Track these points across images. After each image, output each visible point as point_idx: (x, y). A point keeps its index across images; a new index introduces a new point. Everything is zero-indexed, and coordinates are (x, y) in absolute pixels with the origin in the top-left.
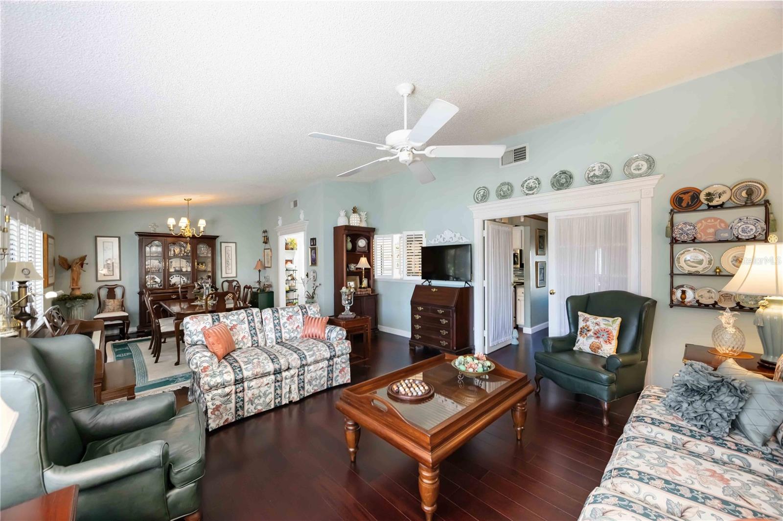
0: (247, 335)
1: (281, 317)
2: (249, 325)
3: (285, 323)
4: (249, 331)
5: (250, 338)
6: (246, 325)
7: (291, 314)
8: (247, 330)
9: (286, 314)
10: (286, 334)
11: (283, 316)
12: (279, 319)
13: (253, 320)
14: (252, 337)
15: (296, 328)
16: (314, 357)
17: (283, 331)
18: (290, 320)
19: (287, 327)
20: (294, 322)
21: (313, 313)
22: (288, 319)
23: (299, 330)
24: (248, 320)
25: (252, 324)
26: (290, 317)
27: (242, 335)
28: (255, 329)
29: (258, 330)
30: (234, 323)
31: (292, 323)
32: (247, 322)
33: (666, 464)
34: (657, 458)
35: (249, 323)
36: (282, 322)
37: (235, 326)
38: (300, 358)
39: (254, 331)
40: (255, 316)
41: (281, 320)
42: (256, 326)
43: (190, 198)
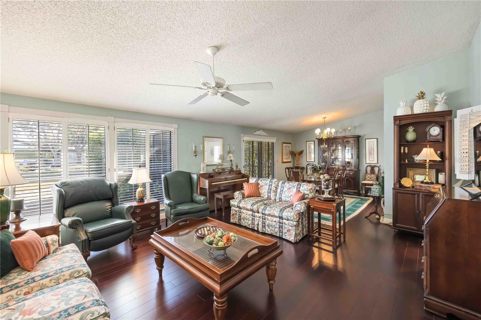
0: (266, 192)
1: (285, 187)
2: (269, 187)
3: (286, 191)
4: (267, 190)
5: (267, 193)
6: (267, 187)
7: (290, 186)
8: (267, 189)
9: (288, 186)
10: (283, 197)
11: (286, 186)
12: (283, 188)
13: (271, 185)
14: (268, 193)
15: (290, 196)
16: (269, 212)
17: (283, 195)
18: (289, 190)
19: (285, 193)
20: (290, 191)
21: (304, 189)
22: (288, 189)
23: (291, 197)
24: (269, 184)
25: (270, 187)
26: (289, 188)
27: (264, 191)
28: (271, 190)
29: (272, 191)
30: (263, 184)
31: (289, 192)
32: (268, 185)
33: (61, 296)
34: (69, 295)
35: (269, 186)
36: (284, 190)
37: (263, 185)
38: (263, 209)
39: (270, 191)
40: (273, 183)
41: (284, 188)
42: (272, 188)
43: (325, 117)
